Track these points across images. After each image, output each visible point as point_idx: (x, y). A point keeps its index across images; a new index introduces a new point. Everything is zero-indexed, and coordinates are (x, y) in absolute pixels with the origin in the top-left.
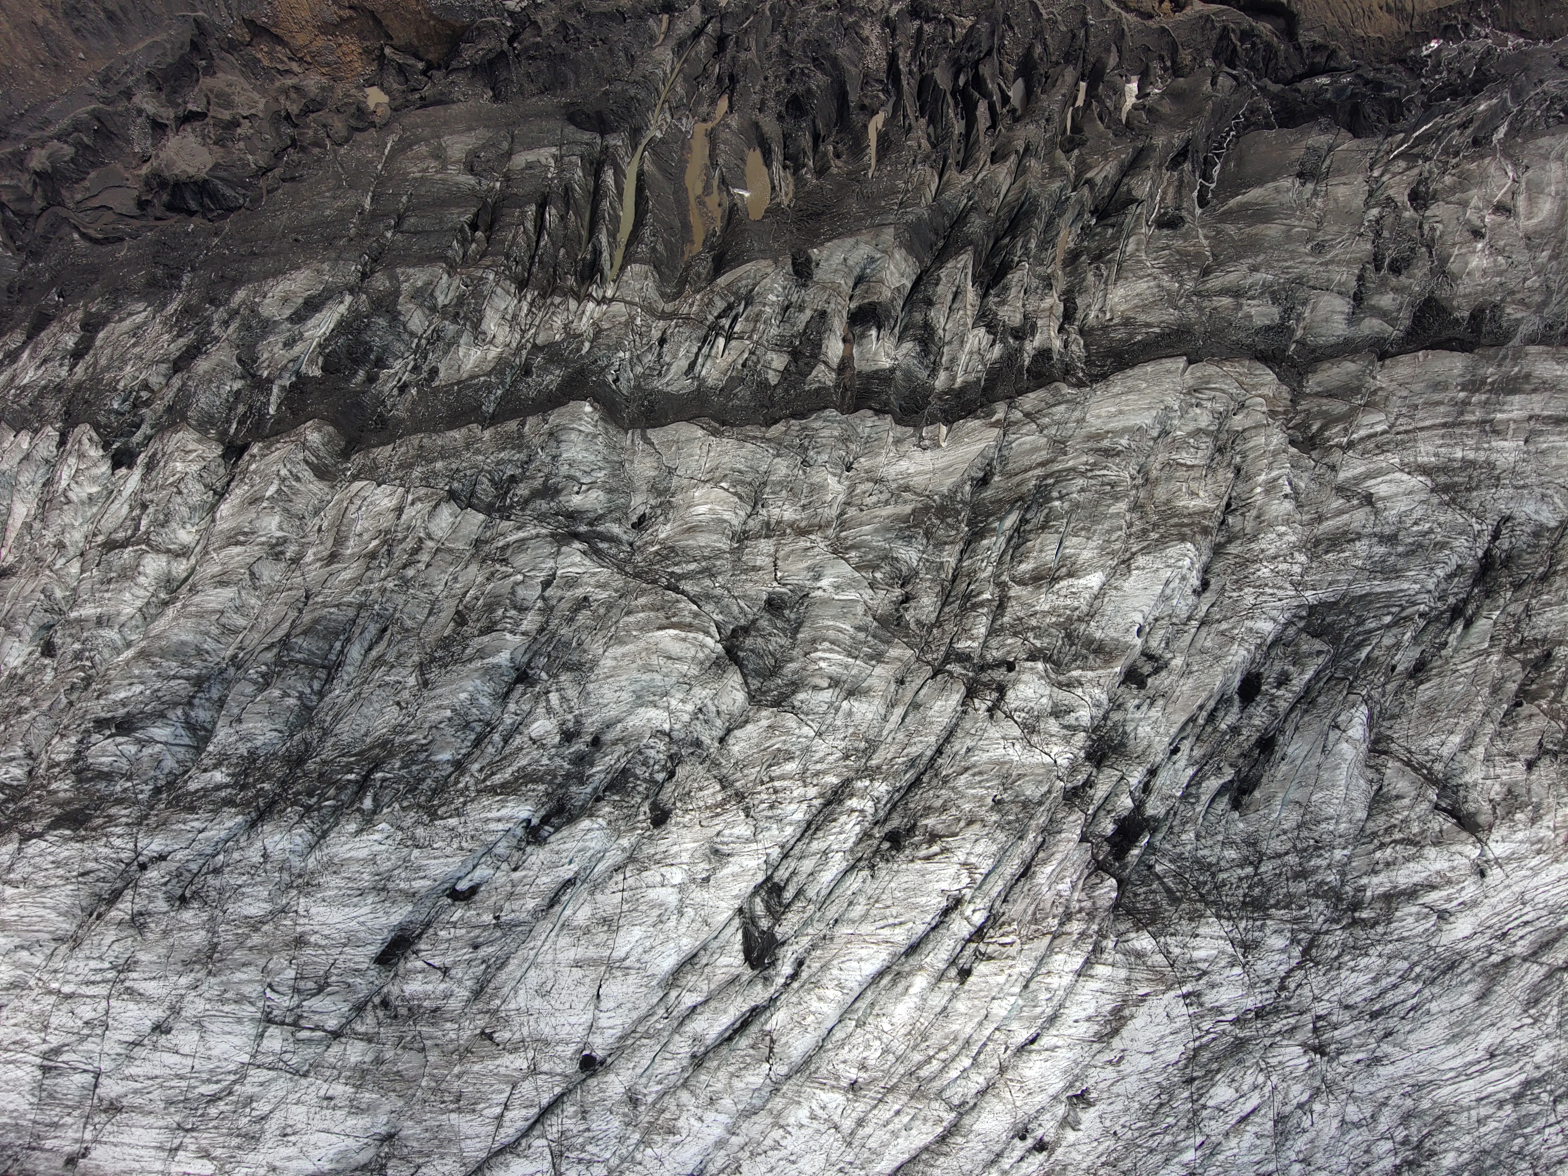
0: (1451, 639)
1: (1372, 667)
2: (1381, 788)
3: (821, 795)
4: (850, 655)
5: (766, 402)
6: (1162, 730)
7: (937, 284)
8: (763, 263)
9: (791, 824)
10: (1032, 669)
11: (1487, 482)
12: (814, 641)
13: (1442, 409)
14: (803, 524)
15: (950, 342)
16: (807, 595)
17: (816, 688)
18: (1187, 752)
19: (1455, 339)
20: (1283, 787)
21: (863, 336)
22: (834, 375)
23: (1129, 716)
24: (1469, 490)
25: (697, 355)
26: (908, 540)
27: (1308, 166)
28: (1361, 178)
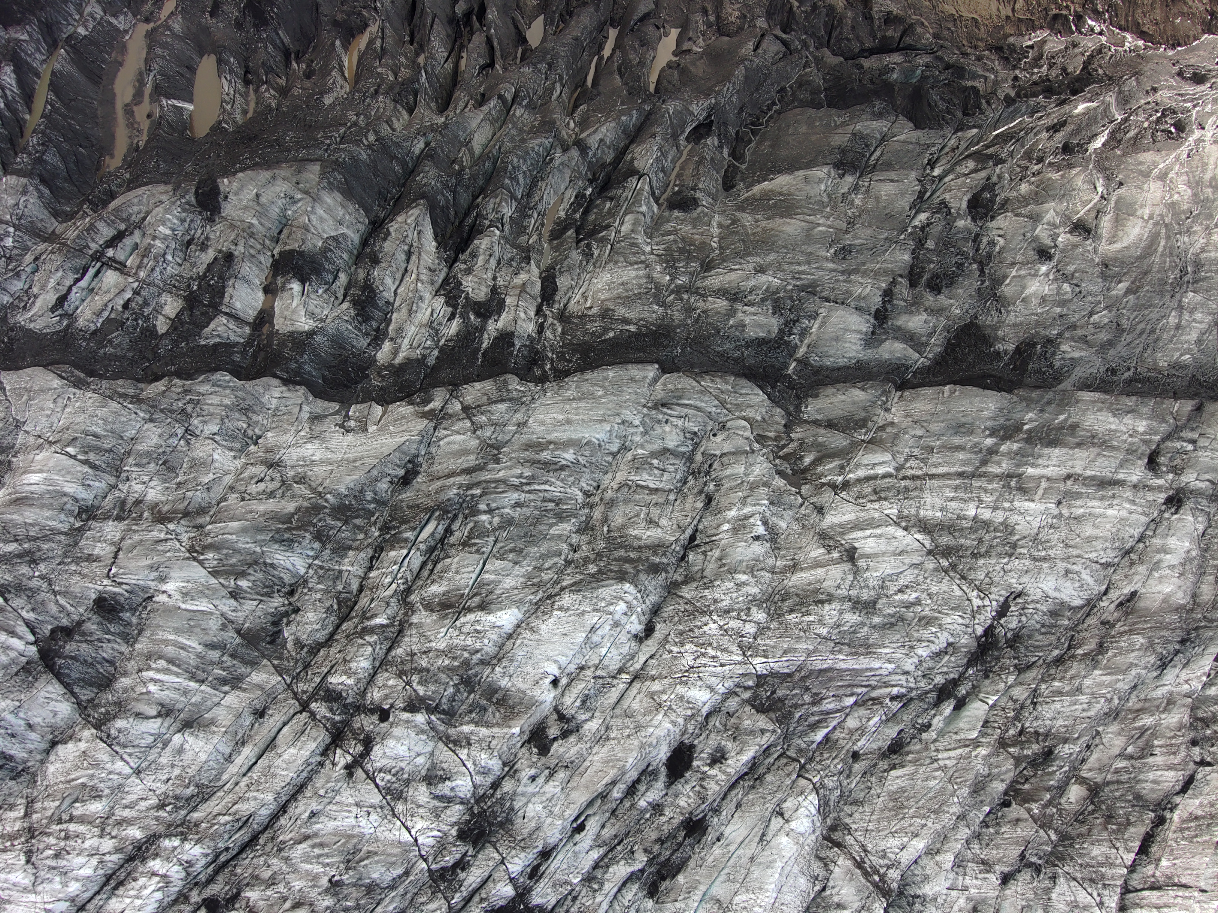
0: (935, 721)
1: (830, 750)
2: (824, 889)
3: (118, 850)
4: (192, 677)
5: (150, 355)
6: (557, 810)
7: (385, 239)
8: (162, 188)
9: (77, 880)
10: (408, 722)
11: (999, 549)
12: (149, 656)
13: (961, 455)
14: (166, 508)
15: (399, 309)
16: (150, 598)
17: (139, 715)
18: (595, 830)
19: (990, 376)
20: (709, 876)
21: (283, 288)
22: (247, 330)
23: (520, 789)
24: (976, 556)
25: (70, 289)
26: (288, 544)
27: (852, 155)
28: (913, 175)
